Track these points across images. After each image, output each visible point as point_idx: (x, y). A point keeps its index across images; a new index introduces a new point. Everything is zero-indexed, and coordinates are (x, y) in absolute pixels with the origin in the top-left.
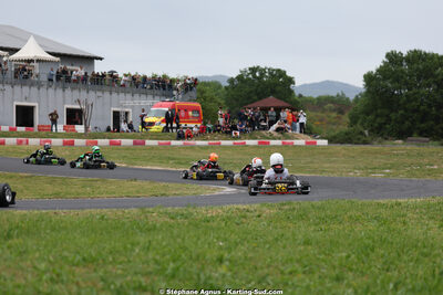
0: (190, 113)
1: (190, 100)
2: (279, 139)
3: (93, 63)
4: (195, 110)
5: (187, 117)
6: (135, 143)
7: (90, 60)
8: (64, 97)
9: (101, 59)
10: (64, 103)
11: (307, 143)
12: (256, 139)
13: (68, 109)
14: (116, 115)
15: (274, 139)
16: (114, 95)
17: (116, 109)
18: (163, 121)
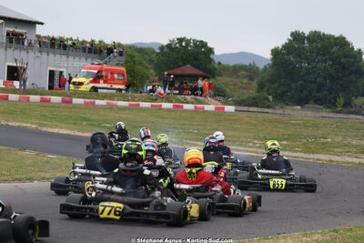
0: (116, 76)
1: (118, 65)
2: (192, 103)
3: (35, 27)
4: (120, 73)
5: (113, 79)
6: (63, 101)
7: (32, 24)
8: (6, 55)
9: (42, 24)
10: (6, 60)
11: (216, 108)
12: (172, 102)
13: (9, 67)
14: (52, 74)
15: (188, 103)
16: (51, 56)
17: (52, 69)
18: (91, 82)
